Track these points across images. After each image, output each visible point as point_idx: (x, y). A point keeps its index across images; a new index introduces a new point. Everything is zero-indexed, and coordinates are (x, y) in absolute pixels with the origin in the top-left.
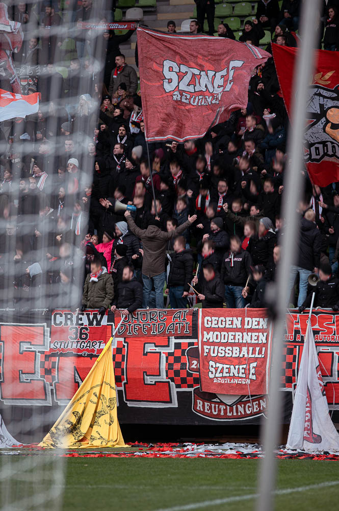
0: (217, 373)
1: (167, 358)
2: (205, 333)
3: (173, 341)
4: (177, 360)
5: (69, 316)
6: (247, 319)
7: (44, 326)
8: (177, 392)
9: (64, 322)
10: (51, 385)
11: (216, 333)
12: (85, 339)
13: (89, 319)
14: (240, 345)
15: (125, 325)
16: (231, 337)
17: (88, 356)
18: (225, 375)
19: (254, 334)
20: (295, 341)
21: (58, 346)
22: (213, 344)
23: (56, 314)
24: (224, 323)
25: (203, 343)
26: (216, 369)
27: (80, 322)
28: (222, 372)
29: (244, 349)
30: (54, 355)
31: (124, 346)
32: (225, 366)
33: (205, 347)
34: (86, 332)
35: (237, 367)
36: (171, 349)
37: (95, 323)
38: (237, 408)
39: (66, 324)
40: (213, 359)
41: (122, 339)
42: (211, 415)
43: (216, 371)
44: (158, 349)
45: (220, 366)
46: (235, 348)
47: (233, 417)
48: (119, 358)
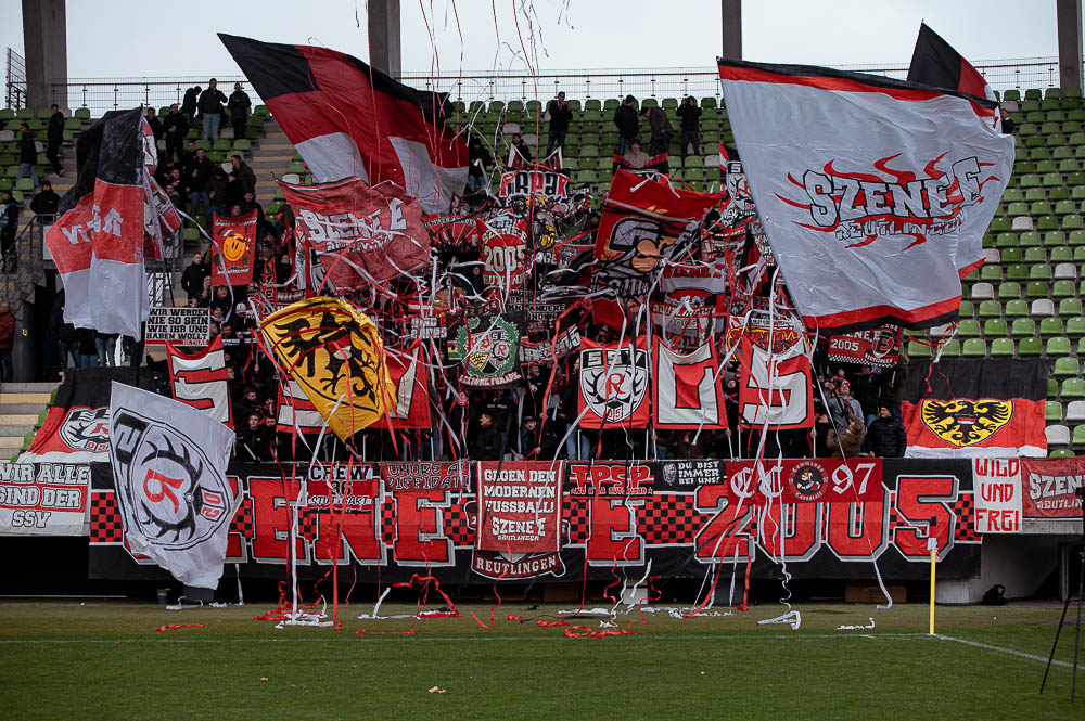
0: (501, 529)
1: (443, 514)
2: (486, 487)
3: (450, 495)
4: (456, 516)
5: (328, 470)
6: (531, 472)
7: (300, 480)
8: (456, 550)
9: (323, 476)
10: (311, 543)
11: (498, 487)
12: (348, 494)
13: (351, 473)
14: (526, 500)
15: (393, 479)
16: (515, 492)
17: (352, 512)
18: (510, 531)
19: (540, 488)
20: (587, 494)
21: (317, 502)
22: (496, 498)
23: (314, 467)
24: (506, 477)
25: (484, 498)
26: (501, 525)
27: (341, 476)
28: (507, 527)
29: (530, 504)
30: (315, 511)
31: (393, 501)
32: (510, 522)
33: (487, 502)
34: (349, 486)
35: (524, 523)
36: (448, 504)
37: (358, 477)
38: (522, 566)
39: (325, 478)
40: (497, 515)
41: (391, 494)
42: (493, 574)
43: (501, 527)
44: (432, 505)
45: (505, 522)
46: (520, 503)
47: (517, 575)
48: (388, 514)
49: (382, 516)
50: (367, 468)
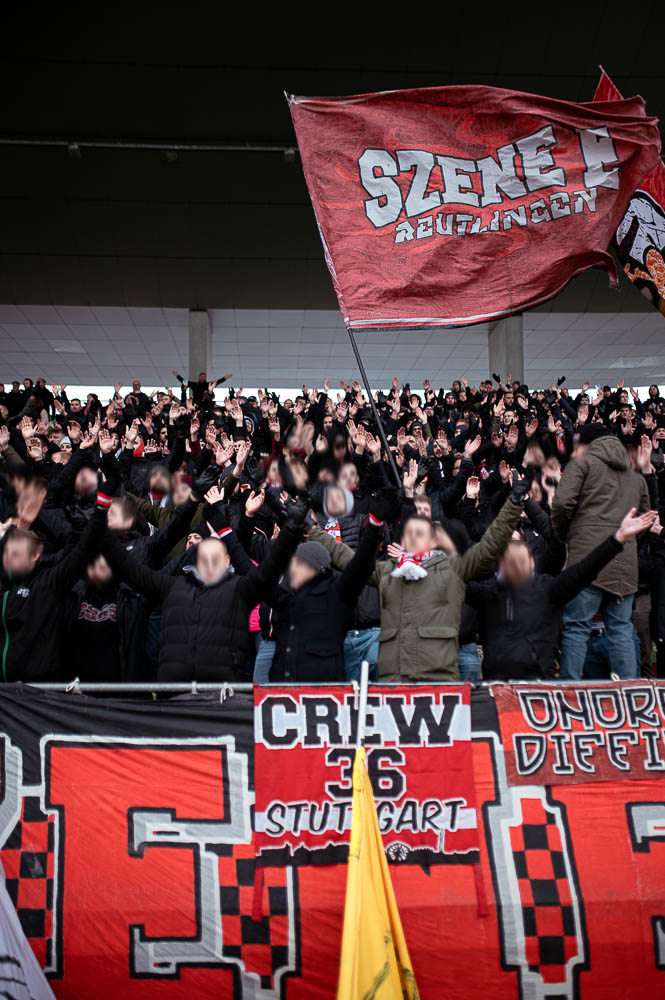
5: (322, 711)
7: (223, 749)
9: (302, 733)
10: (268, 987)
12: (394, 792)
13: (400, 719)
15: (540, 739)
21: (288, 823)
23: (271, 702)
30: (280, 859)
31: (551, 818)
34: (394, 766)
37: (424, 732)
39: (312, 738)
41: (538, 792)
48: (540, 864)
49: (522, 871)
50: (450, 703)
